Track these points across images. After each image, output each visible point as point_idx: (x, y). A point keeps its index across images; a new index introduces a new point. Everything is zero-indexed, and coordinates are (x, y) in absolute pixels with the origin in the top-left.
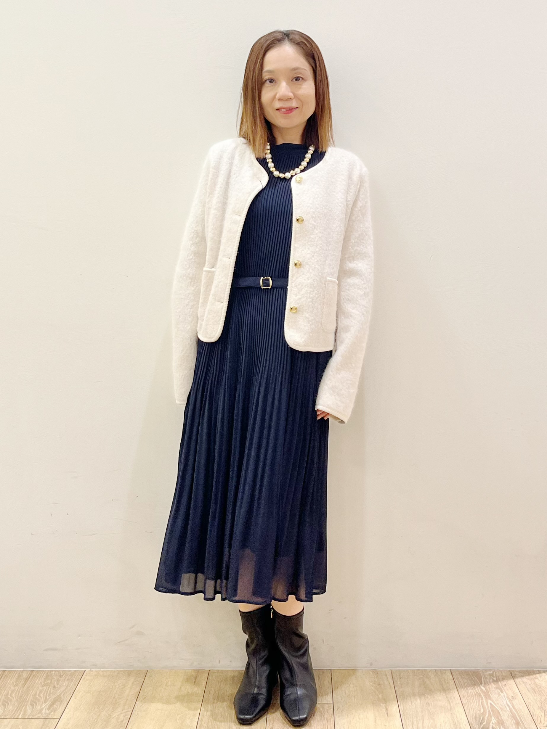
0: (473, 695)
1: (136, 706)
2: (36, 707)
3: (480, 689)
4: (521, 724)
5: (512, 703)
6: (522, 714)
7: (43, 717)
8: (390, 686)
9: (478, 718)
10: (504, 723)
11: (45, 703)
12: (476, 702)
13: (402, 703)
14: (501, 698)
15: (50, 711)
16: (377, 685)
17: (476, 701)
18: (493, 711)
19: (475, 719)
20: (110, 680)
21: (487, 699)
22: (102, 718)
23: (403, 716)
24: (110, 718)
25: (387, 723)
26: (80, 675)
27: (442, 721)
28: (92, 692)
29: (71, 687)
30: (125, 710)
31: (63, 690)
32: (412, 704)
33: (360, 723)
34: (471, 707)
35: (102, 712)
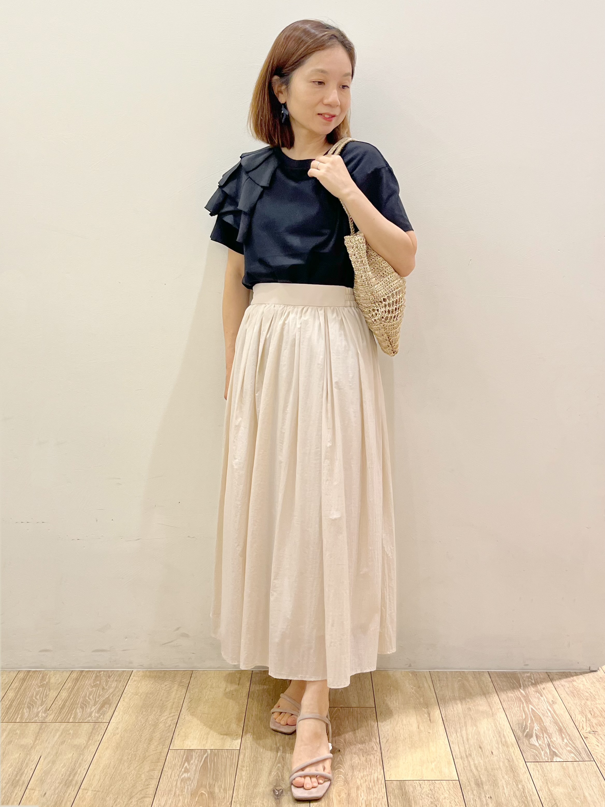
0: (513, 699)
1: (183, 710)
2: (86, 710)
3: (521, 692)
4: (564, 731)
5: (553, 708)
6: (564, 720)
7: (93, 720)
8: (430, 688)
9: (520, 724)
10: (547, 730)
11: (94, 705)
12: (517, 707)
13: (444, 708)
14: (541, 703)
15: (99, 714)
16: (417, 688)
17: (517, 706)
18: (534, 717)
19: (518, 726)
20: (157, 681)
21: (527, 703)
22: (150, 723)
23: (446, 722)
24: (158, 723)
25: (430, 729)
26: (129, 675)
27: (485, 728)
28: (139, 694)
29: (119, 687)
30: (172, 714)
31: (111, 691)
32: (453, 708)
33: (403, 729)
34: (512, 712)
35: (150, 716)
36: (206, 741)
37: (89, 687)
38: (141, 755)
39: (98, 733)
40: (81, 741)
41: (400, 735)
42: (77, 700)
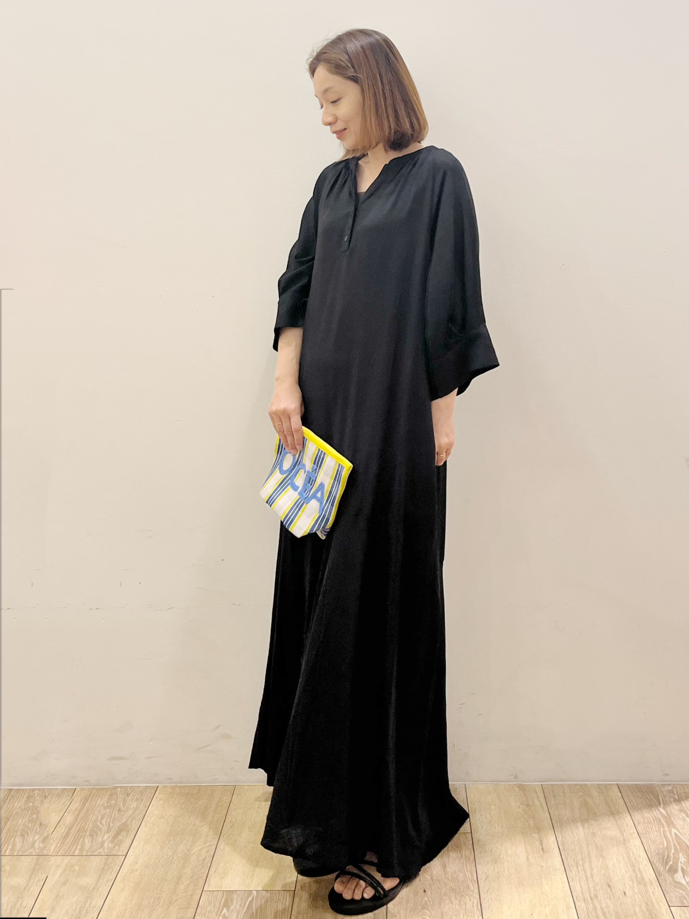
0: (651, 821)
2: (97, 839)
3: (658, 810)
7: (105, 853)
8: (543, 808)
9: (661, 854)
11: (108, 832)
12: (656, 831)
13: (561, 833)
14: (687, 825)
15: (113, 845)
16: (525, 807)
17: (656, 829)
18: (679, 844)
19: (657, 857)
20: (189, 800)
21: (669, 826)
22: (179, 855)
23: (563, 852)
24: (189, 855)
25: (543, 862)
26: (153, 792)
27: (615, 860)
28: (166, 818)
29: (140, 809)
30: (208, 844)
31: (130, 814)
32: (573, 833)
33: (508, 861)
34: (650, 839)
35: (178, 847)
36: (251, 879)
37: (101, 809)
38: (166, 899)
39: (111, 869)
40: (88, 880)
41: (504, 869)
42: (86, 825)
